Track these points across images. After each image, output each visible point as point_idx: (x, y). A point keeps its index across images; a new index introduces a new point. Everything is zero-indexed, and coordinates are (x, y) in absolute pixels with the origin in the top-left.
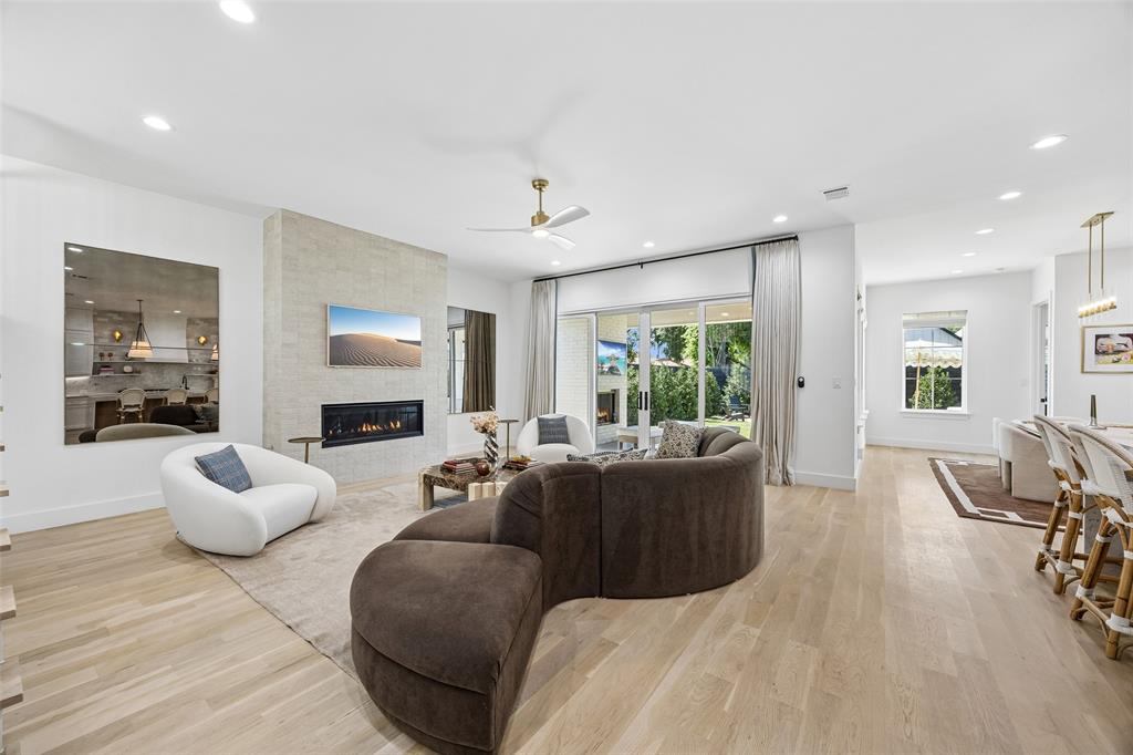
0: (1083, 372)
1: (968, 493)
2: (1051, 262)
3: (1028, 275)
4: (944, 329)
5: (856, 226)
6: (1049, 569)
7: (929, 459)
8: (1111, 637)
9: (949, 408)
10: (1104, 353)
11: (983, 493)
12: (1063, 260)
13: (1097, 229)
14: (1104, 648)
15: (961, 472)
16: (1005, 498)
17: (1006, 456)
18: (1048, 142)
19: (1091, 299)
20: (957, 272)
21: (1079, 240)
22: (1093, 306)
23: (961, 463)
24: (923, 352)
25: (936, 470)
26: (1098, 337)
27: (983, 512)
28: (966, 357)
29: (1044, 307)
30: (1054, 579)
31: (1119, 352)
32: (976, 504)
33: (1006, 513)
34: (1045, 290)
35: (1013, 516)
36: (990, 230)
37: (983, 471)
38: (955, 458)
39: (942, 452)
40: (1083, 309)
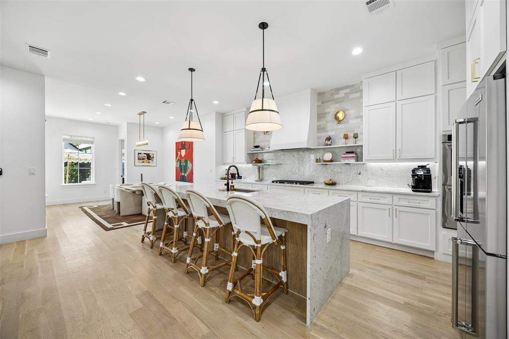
0: (135, 166)
1: (105, 219)
2: (125, 124)
3: (116, 127)
4: (71, 144)
5: (46, 78)
6: (146, 240)
7: (80, 207)
8: (173, 255)
9: (83, 182)
10: (140, 159)
11: (110, 217)
12: (130, 125)
13: (142, 116)
14: (171, 261)
15: (97, 210)
16: (118, 217)
17: (116, 200)
18: (140, 79)
19: (140, 140)
20: (91, 120)
21: (136, 119)
22: (141, 143)
23: (95, 206)
24: (71, 155)
25: (86, 212)
26: (139, 154)
27: (114, 226)
28: (94, 159)
29: (122, 141)
30: (150, 243)
31: (143, 159)
32: (110, 223)
33: (122, 223)
34: (123, 135)
35: (125, 224)
36: (110, 105)
37: (105, 208)
38: (91, 204)
39: (84, 202)
40: (138, 144)
